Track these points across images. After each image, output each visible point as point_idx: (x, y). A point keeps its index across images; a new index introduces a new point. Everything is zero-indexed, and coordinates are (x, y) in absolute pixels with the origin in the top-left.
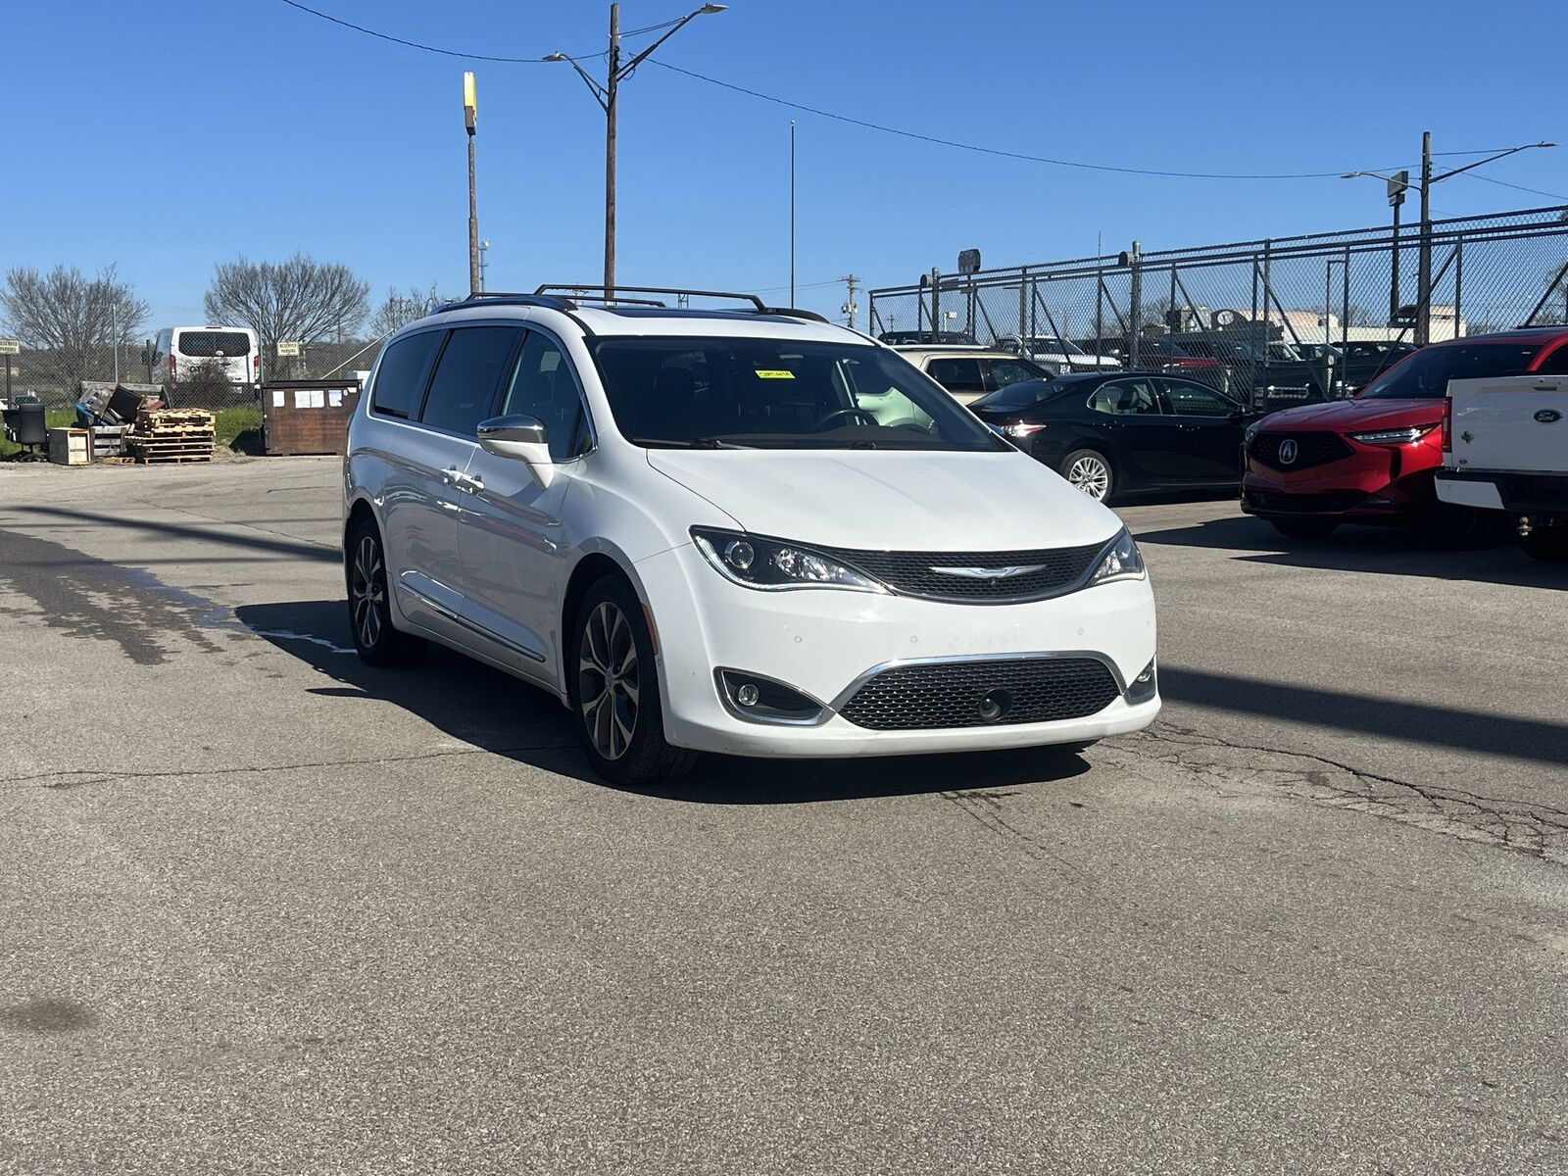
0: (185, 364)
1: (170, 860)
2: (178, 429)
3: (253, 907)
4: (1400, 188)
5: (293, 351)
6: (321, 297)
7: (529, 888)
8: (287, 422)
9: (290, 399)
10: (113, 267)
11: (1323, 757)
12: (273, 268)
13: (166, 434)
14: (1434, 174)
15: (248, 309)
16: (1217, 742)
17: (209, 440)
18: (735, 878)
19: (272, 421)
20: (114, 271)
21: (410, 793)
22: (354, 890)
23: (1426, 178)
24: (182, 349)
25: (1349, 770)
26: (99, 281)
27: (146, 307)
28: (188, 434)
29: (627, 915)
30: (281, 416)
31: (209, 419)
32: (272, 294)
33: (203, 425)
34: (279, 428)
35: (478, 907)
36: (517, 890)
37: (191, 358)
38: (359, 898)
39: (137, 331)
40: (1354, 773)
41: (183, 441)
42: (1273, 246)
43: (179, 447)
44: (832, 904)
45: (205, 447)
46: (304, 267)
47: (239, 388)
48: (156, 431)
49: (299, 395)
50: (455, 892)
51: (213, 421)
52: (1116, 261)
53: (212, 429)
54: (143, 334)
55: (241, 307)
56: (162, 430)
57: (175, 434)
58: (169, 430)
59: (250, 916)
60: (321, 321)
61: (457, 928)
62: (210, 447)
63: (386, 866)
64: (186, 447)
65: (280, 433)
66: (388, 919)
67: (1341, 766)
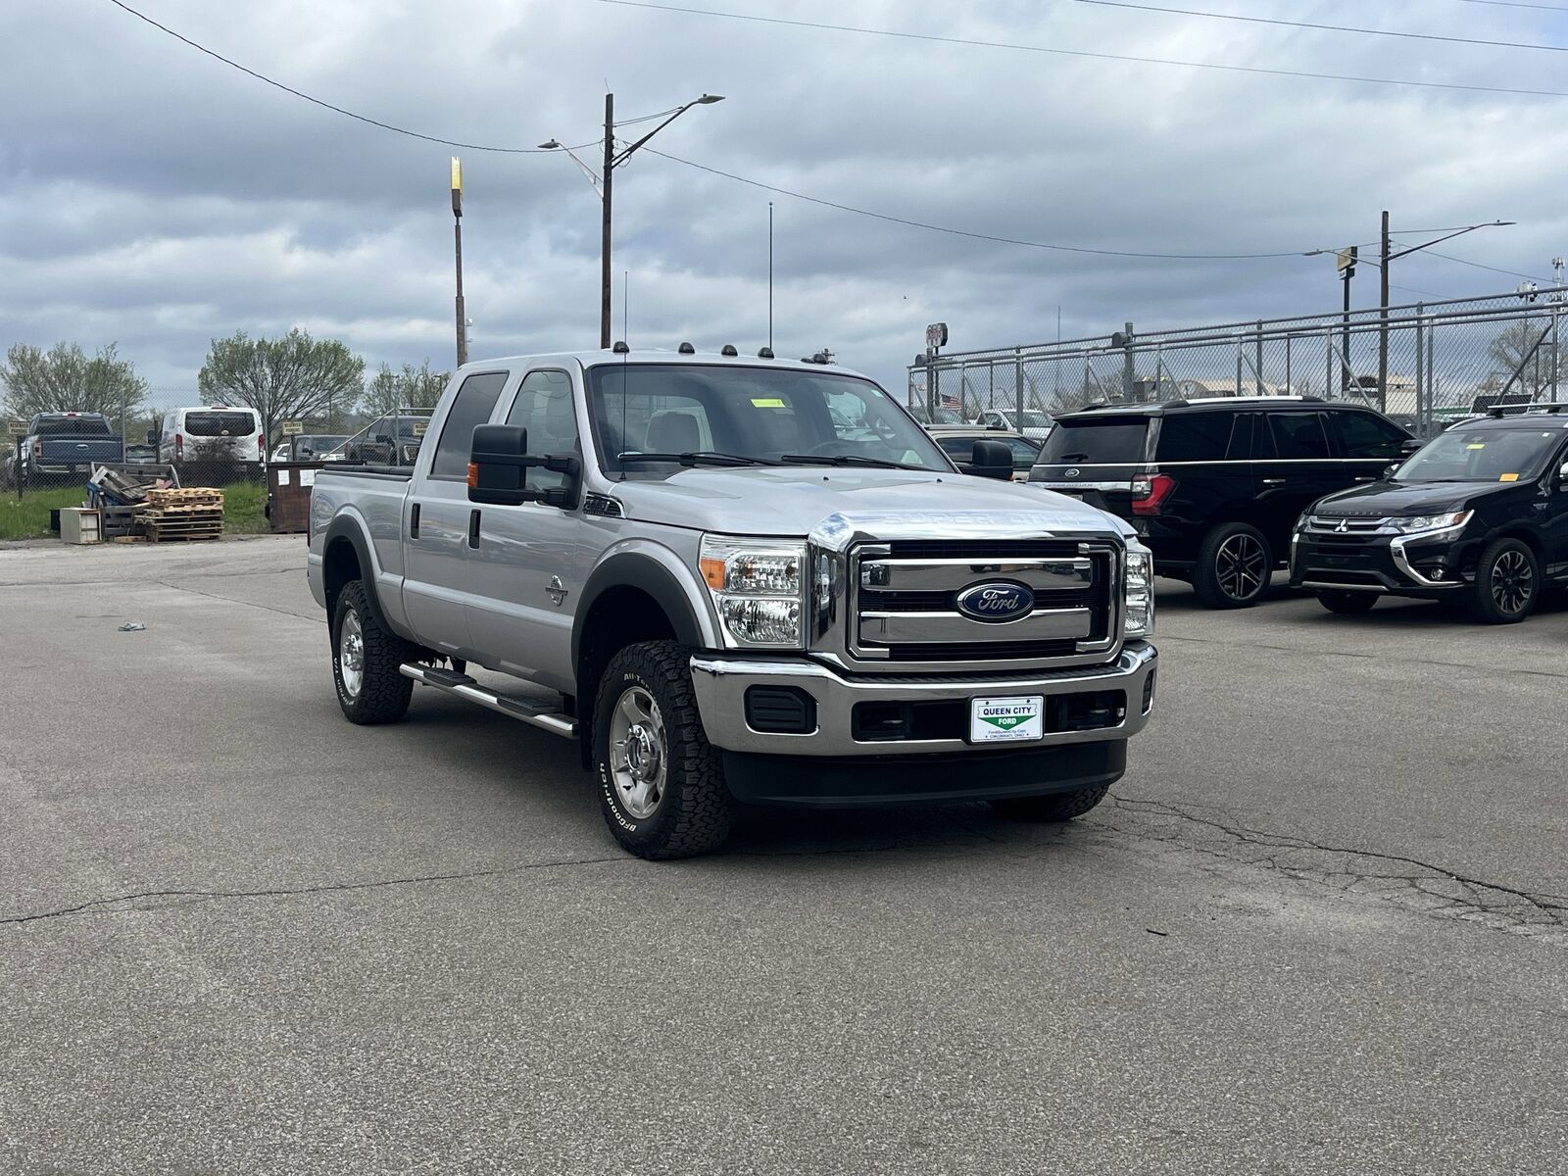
0: (192, 444)
1: (283, 998)
2: (187, 508)
3: (382, 1054)
4: (1349, 262)
5: (297, 430)
6: (315, 375)
7: (662, 1026)
8: (292, 500)
9: (295, 478)
10: (113, 347)
11: (1420, 861)
12: (270, 346)
13: (176, 513)
14: (1393, 251)
15: (244, 386)
16: (1307, 844)
17: (218, 519)
18: (870, 1013)
19: (277, 499)
20: (114, 351)
21: (510, 913)
22: (482, 1032)
23: (1386, 256)
24: (188, 429)
25: (1451, 875)
26: (99, 360)
27: (145, 384)
28: (197, 512)
29: (771, 1058)
30: (286, 494)
31: (218, 499)
32: (267, 371)
33: (212, 504)
34: (284, 506)
35: (613, 1050)
36: (649, 1030)
37: (198, 437)
38: (489, 1041)
39: (136, 408)
40: (1457, 879)
41: (192, 520)
42: (1265, 327)
43: (188, 526)
44: (979, 1042)
45: (213, 525)
46: (299, 344)
47: (245, 467)
48: (166, 510)
49: (303, 473)
50: (587, 1032)
51: (222, 501)
52: (1109, 342)
53: (221, 508)
54: (143, 410)
55: (238, 385)
56: (172, 509)
57: (184, 513)
58: (179, 509)
59: (381, 1064)
60: (315, 397)
61: (598, 1075)
62: (219, 525)
63: (507, 1000)
64: (196, 526)
65: (284, 511)
66: (525, 1067)
67: (1441, 871)
